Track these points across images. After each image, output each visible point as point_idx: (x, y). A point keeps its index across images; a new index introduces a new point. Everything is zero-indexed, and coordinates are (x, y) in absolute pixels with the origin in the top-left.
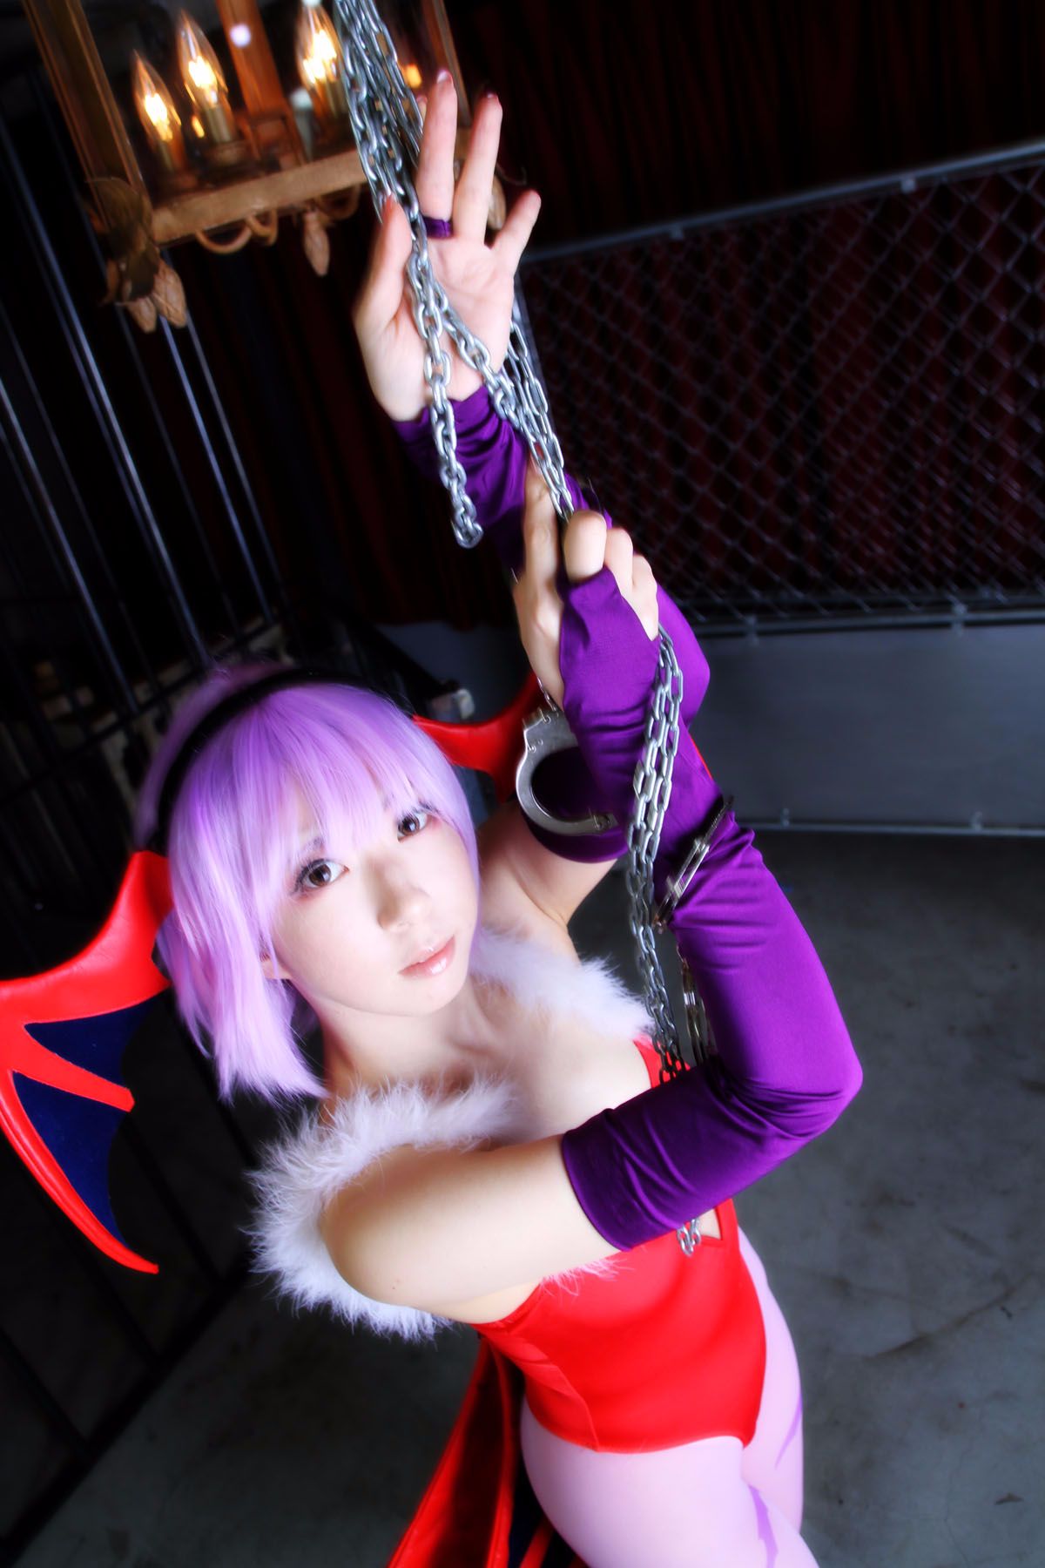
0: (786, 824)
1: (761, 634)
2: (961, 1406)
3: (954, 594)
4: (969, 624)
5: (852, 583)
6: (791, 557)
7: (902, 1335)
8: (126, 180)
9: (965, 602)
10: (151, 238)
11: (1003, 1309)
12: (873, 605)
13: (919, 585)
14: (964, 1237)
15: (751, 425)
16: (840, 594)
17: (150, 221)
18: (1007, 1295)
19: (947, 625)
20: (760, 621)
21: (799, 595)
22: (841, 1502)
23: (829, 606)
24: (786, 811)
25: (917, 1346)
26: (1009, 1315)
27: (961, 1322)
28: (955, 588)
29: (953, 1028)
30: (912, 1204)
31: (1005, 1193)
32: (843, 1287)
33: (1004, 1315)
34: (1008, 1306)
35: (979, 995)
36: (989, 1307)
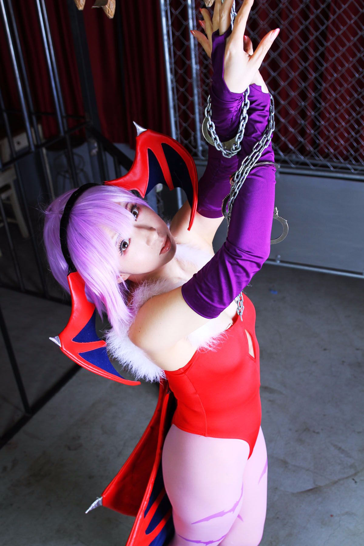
0: (278, 263)
1: (281, 173)
2: (332, 516)
5: (326, 156)
6: (300, 139)
7: (309, 485)
11: (353, 479)
12: (334, 167)
13: (357, 160)
14: (339, 448)
15: (293, 75)
16: (321, 160)
18: (355, 474)
20: (281, 167)
21: (302, 158)
23: (315, 165)
24: (279, 256)
25: (315, 490)
26: (356, 482)
27: (335, 483)
29: (343, 362)
30: (318, 433)
31: (359, 433)
32: (285, 463)
33: (353, 482)
34: (356, 478)
35: (358, 349)
36: (347, 478)
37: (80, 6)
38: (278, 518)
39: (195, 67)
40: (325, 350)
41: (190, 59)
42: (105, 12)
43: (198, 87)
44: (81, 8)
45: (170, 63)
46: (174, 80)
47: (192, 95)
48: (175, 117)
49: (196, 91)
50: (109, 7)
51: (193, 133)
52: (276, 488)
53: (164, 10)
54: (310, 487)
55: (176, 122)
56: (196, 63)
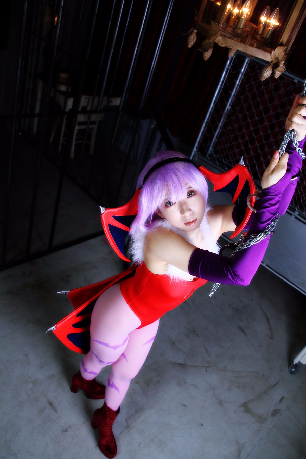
2: (185, 383)
3: (298, 209)
4: (296, 218)
7: (181, 362)
8: (219, 25)
9: (299, 212)
10: (214, 40)
11: (206, 369)
14: (206, 350)
17: (217, 37)
18: (208, 367)
19: (291, 215)
22: (148, 386)
25: (183, 365)
26: (206, 371)
27: (195, 366)
28: (299, 207)
29: (230, 305)
30: (199, 336)
31: (221, 346)
32: (173, 344)
33: (205, 370)
34: (207, 369)
35: (241, 302)
36: (203, 367)
37: (189, 45)
38: (156, 370)
39: (228, 107)
40: (224, 294)
41: (228, 101)
42: (204, 55)
43: (225, 118)
44: (189, 47)
45: (216, 98)
46: (214, 108)
47: (219, 121)
48: (204, 128)
49: (222, 120)
50: (207, 54)
51: (210, 142)
52: (163, 355)
53: (227, 68)
54: (181, 363)
55: (203, 131)
56: (230, 105)
